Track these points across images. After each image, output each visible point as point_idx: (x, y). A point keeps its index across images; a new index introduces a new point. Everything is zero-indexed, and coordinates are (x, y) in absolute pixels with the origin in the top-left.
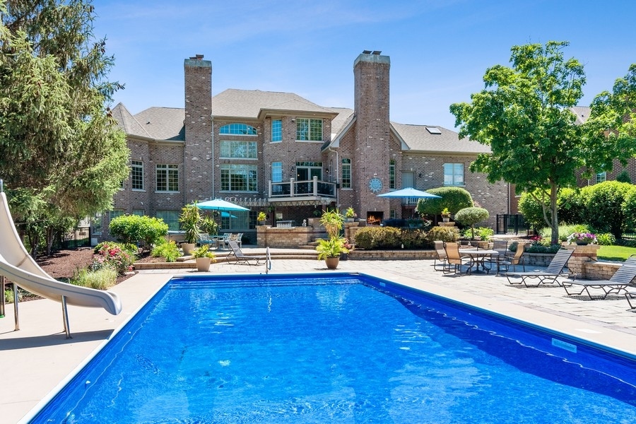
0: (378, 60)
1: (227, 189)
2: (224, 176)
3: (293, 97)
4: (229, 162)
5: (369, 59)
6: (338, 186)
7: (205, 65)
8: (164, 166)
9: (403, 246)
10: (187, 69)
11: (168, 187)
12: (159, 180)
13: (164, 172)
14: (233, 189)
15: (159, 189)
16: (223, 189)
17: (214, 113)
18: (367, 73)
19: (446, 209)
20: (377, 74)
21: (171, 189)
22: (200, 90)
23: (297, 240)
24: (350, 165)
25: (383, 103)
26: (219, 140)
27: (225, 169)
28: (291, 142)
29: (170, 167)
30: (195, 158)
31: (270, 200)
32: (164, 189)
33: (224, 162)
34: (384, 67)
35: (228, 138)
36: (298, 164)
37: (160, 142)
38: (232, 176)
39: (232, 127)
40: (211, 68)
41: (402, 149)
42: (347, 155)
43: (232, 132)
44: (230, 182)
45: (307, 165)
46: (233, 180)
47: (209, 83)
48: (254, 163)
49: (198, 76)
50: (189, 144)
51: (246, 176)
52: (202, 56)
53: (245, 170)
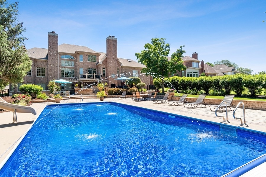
1: (64, 76)
2: (62, 72)
5: (111, 38)
6: (102, 76)
7: (56, 35)
8: (40, 68)
10: (49, 36)
12: (37, 73)
13: (40, 70)
14: (66, 76)
15: (37, 76)
16: (62, 76)
17: (59, 51)
18: (110, 43)
19: (134, 83)
20: (113, 43)
21: (42, 76)
22: (54, 43)
23: (89, 93)
24: (105, 70)
25: (115, 52)
26: (60, 60)
27: (63, 70)
28: (86, 62)
29: (42, 68)
30: (52, 66)
31: (79, 80)
32: (40, 76)
33: (63, 67)
34: (115, 41)
35: (64, 60)
36: (88, 69)
37: (38, 60)
39: (65, 56)
40: (58, 36)
41: (121, 66)
42: (104, 67)
43: (65, 58)
45: (91, 69)
46: (65, 73)
47: (57, 41)
48: (73, 68)
49: (53, 38)
50: (50, 61)
51: (70, 72)
52: (55, 32)
53: (70, 70)
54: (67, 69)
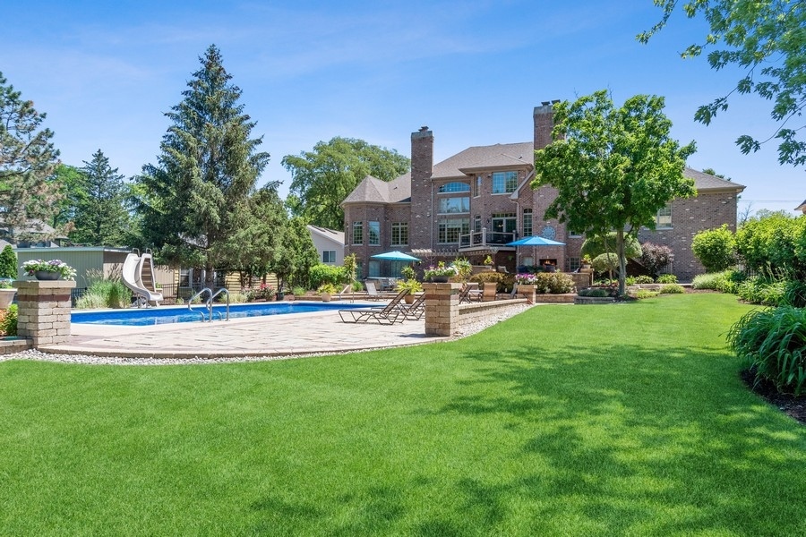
1: (444, 241)
2: (441, 231)
4: (445, 217)
5: (544, 111)
7: (427, 135)
8: (398, 224)
9: (506, 290)
10: (413, 141)
11: (398, 239)
12: (394, 236)
13: (398, 229)
14: (448, 241)
15: (394, 243)
16: (440, 241)
17: (433, 176)
19: (587, 256)
20: (550, 124)
21: (402, 243)
22: (423, 157)
24: (532, 214)
27: (442, 223)
28: (487, 196)
29: (402, 224)
30: (418, 216)
31: (460, 250)
32: (398, 243)
33: (442, 217)
35: (445, 197)
36: (494, 216)
37: (394, 204)
38: (449, 229)
39: (448, 187)
40: (432, 137)
42: (528, 205)
43: (448, 191)
44: (446, 235)
45: (503, 216)
46: (449, 233)
47: (430, 150)
48: (466, 216)
49: (422, 144)
50: (414, 205)
51: (459, 229)
52: (426, 128)
53: (458, 224)
54: (450, 221)
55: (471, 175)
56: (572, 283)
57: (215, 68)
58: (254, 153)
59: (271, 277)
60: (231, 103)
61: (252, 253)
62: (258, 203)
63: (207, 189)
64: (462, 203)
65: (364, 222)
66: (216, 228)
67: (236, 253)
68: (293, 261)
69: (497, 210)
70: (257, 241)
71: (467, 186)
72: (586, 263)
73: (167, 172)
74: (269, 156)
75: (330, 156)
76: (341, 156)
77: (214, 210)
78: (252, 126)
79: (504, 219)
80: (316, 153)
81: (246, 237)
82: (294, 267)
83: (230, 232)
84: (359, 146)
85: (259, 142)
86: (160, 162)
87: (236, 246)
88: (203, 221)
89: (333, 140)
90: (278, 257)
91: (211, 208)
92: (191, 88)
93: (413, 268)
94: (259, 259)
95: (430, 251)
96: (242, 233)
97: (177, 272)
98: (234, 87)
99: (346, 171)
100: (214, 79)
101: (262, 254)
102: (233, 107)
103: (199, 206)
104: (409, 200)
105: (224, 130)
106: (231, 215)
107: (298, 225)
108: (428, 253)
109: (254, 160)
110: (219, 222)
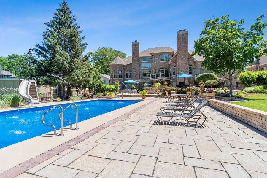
0: (184, 32)
1: (143, 77)
2: (142, 74)
3: (168, 48)
4: (144, 69)
5: (180, 33)
6: (171, 75)
7: (138, 43)
8: (127, 72)
10: (133, 45)
11: (128, 77)
12: (126, 76)
14: (145, 77)
15: (126, 78)
16: (142, 77)
17: (140, 56)
18: (180, 38)
19: (202, 81)
20: (183, 37)
21: (129, 78)
22: (136, 50)
23: (153, 91)
24: (175, 68)
25: (185, 47)
26: (141, 64)
27: (142, 71)
28: (159, 62)
29: (129, 72)
30: (135, 69)
31: (151, 80)
32: (128, 78)
33: (142, 69)
35: (143, 63)
36: (161, 69)
37: (126, 65)
38: (145, 73)
39: (144, 59)
40: (139, 44)
41: (194, 61)
42: (174, 65)
43: (144, 61)
44: (144, 75)
45: (164, 68)
46: (145, 75)
47: (138, 48)
48: (151, 69)
49: (136, 46)
50: (133, 65)
51: (148, 73)
52: (137, 41)
53: (148, 71)
54: (145, 70)
55: (153, 55)
56: (200, 91)
57: (65, 8)
58: (81, 43)
59: (87, 89)
60: (72, 22)
61: (82, 80)
62: (84, 61)
63: (63, 53)
64: (149, 65)
65: (117, 71)
66: (66, 70)
67: (76, 80)
68: (95, 83)
69: (162, 67)
70: (84, 76)
71: (150, 59)
72: (201, 83)
73: (46, 48)
74: (87, 44)
75: (102, 52)
76: (106, 52)
77: (66, 62)
78: (81, 32)
79: (165, 70)
80: (98, 51)
81: (79, 74)
82: (95, 86)
83: (73, 72)
84: (111, 50)
85: (83, 38)
86: (43, 44)
87: (76, 77)
88: (61, 67)
89: (103, 48)
90: (91, 82)
91: (64, 61)
92: (56, 16)
93: (135, 85)
94: (85, 83)
95: (140, 80)
96: (78, 72)
97: (52, 88)
98: (73, 16)
99: (107, 57)
100: (65, 12)
101: (86, 81)
102: (73, 24)
103: (59, 60)
104: (131, 64)
105: (70, 32)
106: (73, 65)
107: (96, 71)
108: (140, 81)
109: (82, 45)
110: (68, 67)
